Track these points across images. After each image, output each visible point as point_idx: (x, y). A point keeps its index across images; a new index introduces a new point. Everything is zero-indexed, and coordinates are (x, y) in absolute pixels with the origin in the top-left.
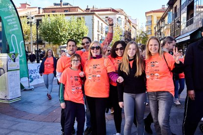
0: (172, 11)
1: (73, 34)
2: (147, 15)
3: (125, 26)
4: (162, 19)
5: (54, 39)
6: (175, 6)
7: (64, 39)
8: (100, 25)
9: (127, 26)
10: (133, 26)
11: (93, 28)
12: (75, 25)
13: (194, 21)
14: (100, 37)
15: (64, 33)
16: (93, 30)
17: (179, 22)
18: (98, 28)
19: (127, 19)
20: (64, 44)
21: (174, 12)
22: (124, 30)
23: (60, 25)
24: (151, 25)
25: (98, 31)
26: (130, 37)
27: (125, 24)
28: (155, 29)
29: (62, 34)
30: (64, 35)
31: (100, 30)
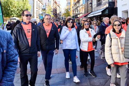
1: (20, 9)
3: (53, 6)
4: (78, 2)
5: (6, 13)
7: (13, 13)
8: (38, 4)
9: (54, 5)
10: (58, 5)
11: (34, 6)
12: (21, 4)
13: (102, 3)
14: (38, 12)
15: (14, 8)
16: (34, 8)
17: (91, 4)
18: (37, 6)
19: (55, 1)
20: (14, 17)
22: (52, 8)
23: (11, 3)
24: (70, 5)
25: (37, 8)
26: (56, 13)
27: (53, 4)
28: (73, 7)
29: (12, 10)
30: (14, 10)
31: (38, 8)
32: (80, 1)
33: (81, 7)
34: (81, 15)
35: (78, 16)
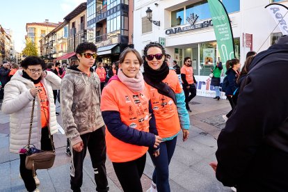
0: (67, 26)
2: (29, 27)
4: (53, 33)
6: (72, 21)
10: (7, 36)
21: (71, 28)
24: (35, 37)
26: (3, 49)
28: (41, 42)
32: (58, 33)
33: (61, 41)
34: (60, 54)
35: (54, 56)
